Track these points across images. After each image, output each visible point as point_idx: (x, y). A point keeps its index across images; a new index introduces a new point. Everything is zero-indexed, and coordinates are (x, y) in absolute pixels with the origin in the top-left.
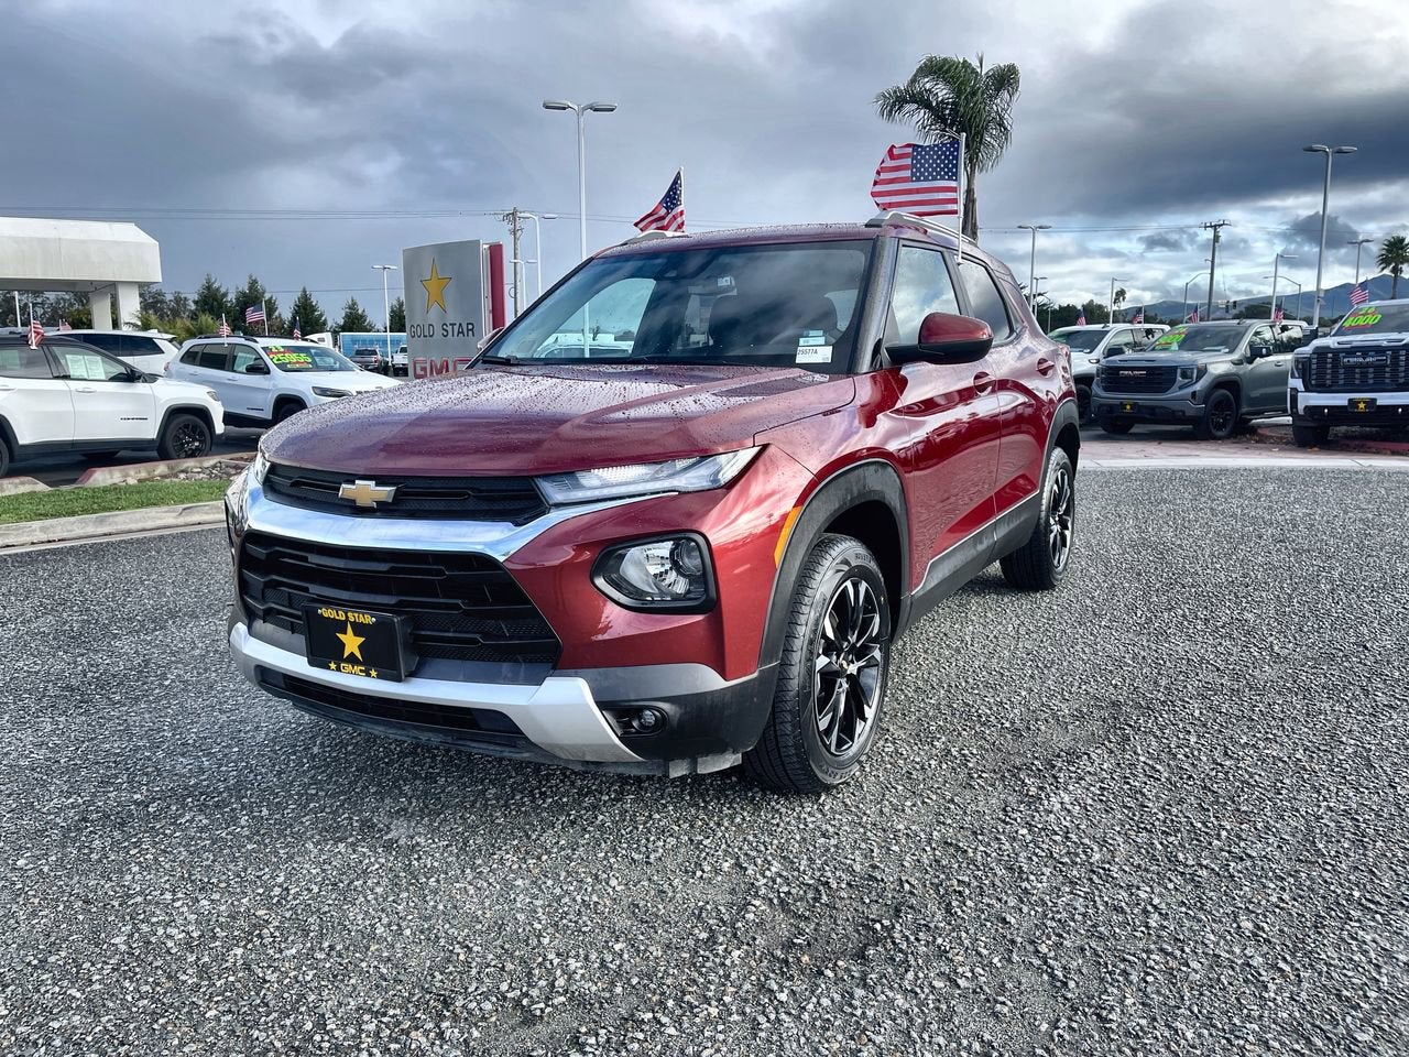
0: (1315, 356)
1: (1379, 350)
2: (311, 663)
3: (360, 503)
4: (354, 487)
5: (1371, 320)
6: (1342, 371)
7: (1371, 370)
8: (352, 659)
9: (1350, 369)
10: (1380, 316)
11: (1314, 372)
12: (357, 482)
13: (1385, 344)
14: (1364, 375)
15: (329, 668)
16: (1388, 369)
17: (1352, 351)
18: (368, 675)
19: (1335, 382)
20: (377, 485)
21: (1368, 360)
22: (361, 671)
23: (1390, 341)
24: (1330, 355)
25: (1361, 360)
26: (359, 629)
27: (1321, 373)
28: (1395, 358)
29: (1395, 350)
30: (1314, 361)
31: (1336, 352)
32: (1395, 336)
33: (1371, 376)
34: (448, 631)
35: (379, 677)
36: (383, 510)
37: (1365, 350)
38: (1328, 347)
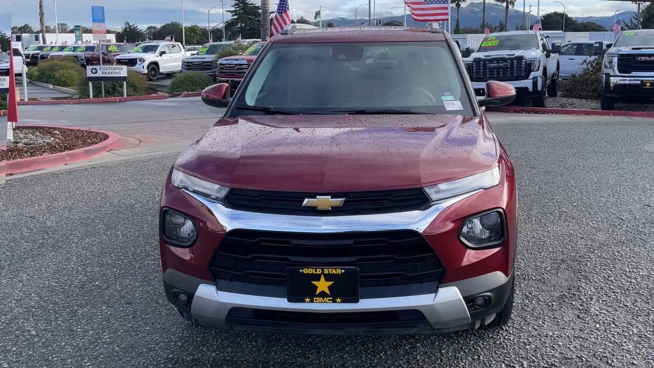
0: (474, 63)
1: (504, 60)
2: (289, 301)
3: (320, 208)
4: (316, 200)
5: (495, 43)
6: (488, 70)
7: (501, 70)
8: (323, 294)
9: (492, 69)
10: (498, 41)
11: (474, 71)
12: (317, 197)
13: (506, 57)
14: (498, 72)
15: (305, 301)
16: (509, 70)
17: (492, 60)
18: (335, 302)
19: (485, 76)
20: (331, 198)
21: (499, 65)
22: (329, 300)
23: (508, 55)
24: (482, 63)
25: (496, 65)
26: (328, 277)
27: (478, 72)
28: (512, 64)
29: (512, 60)
30: (474, 65)
31: (484, 61)
32: (509, 52)
33: (501, 73)
34: (384, 272)
35: (342, 302)
36: (335, 211)
37: (498, 60)
38: (480, 58)
